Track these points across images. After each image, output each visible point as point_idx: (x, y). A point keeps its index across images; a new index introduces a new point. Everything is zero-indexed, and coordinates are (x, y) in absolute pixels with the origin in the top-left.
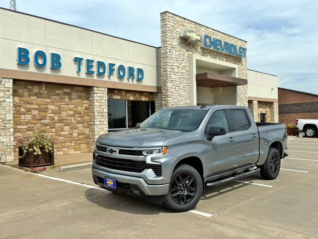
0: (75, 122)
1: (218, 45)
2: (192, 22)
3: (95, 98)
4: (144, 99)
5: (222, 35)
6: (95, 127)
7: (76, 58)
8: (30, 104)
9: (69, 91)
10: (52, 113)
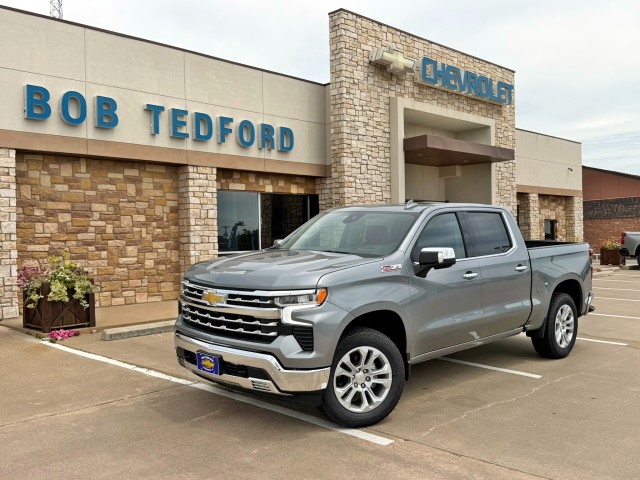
0: (149, 237)
1: (452, 77)
2: (397, 30)
3: (191, 189)
4: (294, 190)
5: (462, 58)
6: (191, 247)
7: (148, 106)
8: (53, 201)
9: (137, 175)
10: (101, 219)
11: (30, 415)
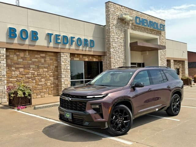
0: (49, 76)
2: (127, 8)
3: (62, 60)
4: (95, 60)
5: (148, 16)
7: (48, 33)
8: (18, 64)
9: (45, 56)
10: (33, 70)
11: (12, 135)
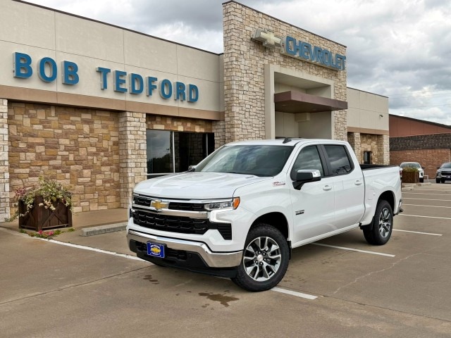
0: (99, 163)
1: (305, 51)
4: (198, 129)
5: (311, 37)
6: (129, 171)
7: (99, 68)
8: (32, 136)
9: (90, 118)
10: (65, 150)
